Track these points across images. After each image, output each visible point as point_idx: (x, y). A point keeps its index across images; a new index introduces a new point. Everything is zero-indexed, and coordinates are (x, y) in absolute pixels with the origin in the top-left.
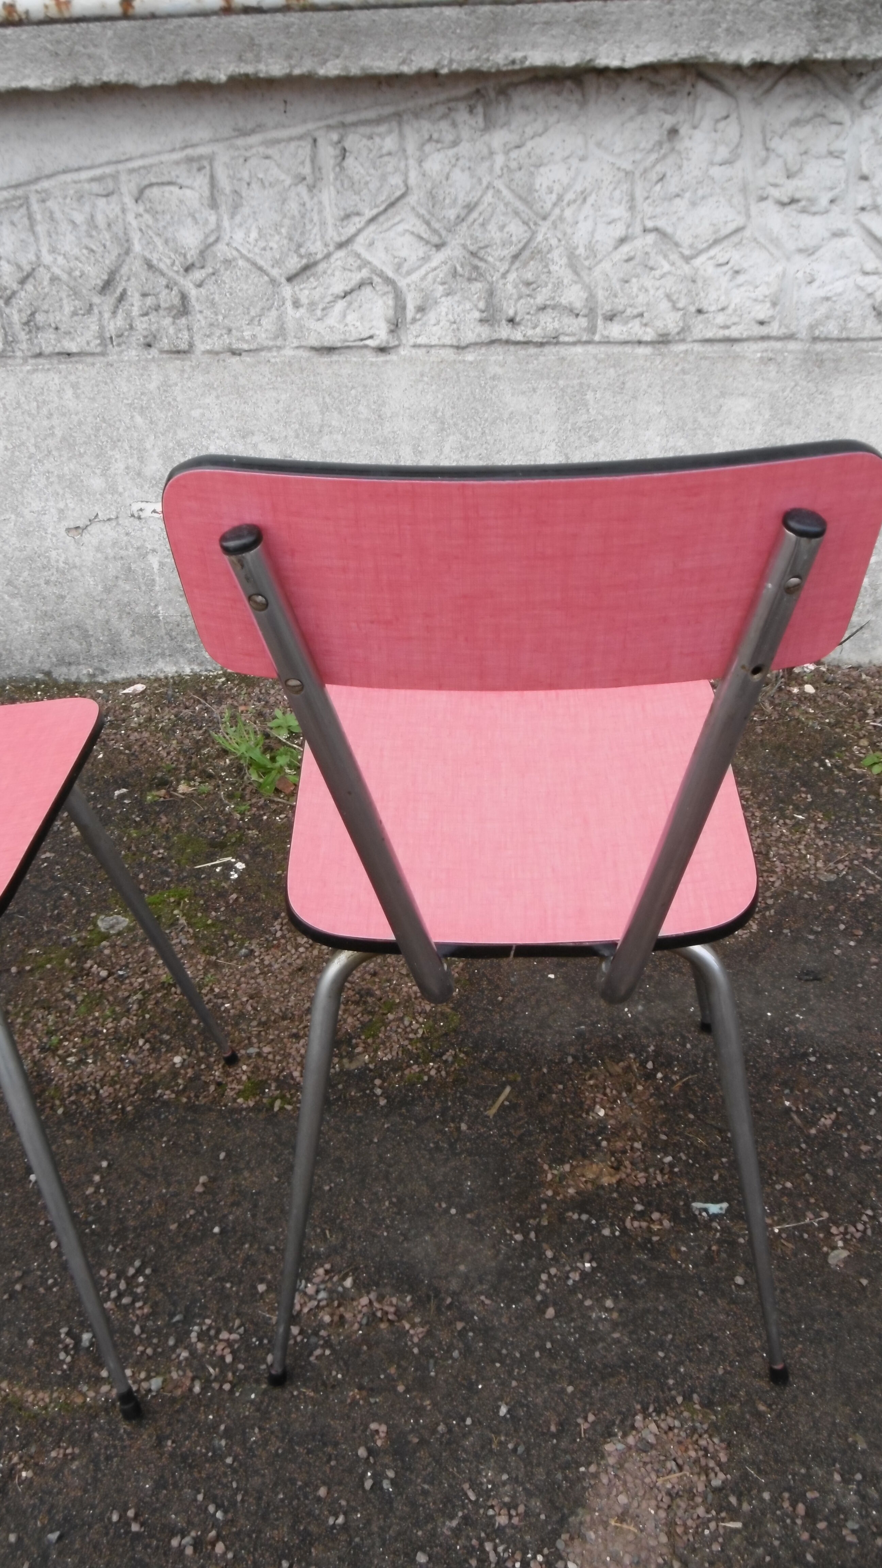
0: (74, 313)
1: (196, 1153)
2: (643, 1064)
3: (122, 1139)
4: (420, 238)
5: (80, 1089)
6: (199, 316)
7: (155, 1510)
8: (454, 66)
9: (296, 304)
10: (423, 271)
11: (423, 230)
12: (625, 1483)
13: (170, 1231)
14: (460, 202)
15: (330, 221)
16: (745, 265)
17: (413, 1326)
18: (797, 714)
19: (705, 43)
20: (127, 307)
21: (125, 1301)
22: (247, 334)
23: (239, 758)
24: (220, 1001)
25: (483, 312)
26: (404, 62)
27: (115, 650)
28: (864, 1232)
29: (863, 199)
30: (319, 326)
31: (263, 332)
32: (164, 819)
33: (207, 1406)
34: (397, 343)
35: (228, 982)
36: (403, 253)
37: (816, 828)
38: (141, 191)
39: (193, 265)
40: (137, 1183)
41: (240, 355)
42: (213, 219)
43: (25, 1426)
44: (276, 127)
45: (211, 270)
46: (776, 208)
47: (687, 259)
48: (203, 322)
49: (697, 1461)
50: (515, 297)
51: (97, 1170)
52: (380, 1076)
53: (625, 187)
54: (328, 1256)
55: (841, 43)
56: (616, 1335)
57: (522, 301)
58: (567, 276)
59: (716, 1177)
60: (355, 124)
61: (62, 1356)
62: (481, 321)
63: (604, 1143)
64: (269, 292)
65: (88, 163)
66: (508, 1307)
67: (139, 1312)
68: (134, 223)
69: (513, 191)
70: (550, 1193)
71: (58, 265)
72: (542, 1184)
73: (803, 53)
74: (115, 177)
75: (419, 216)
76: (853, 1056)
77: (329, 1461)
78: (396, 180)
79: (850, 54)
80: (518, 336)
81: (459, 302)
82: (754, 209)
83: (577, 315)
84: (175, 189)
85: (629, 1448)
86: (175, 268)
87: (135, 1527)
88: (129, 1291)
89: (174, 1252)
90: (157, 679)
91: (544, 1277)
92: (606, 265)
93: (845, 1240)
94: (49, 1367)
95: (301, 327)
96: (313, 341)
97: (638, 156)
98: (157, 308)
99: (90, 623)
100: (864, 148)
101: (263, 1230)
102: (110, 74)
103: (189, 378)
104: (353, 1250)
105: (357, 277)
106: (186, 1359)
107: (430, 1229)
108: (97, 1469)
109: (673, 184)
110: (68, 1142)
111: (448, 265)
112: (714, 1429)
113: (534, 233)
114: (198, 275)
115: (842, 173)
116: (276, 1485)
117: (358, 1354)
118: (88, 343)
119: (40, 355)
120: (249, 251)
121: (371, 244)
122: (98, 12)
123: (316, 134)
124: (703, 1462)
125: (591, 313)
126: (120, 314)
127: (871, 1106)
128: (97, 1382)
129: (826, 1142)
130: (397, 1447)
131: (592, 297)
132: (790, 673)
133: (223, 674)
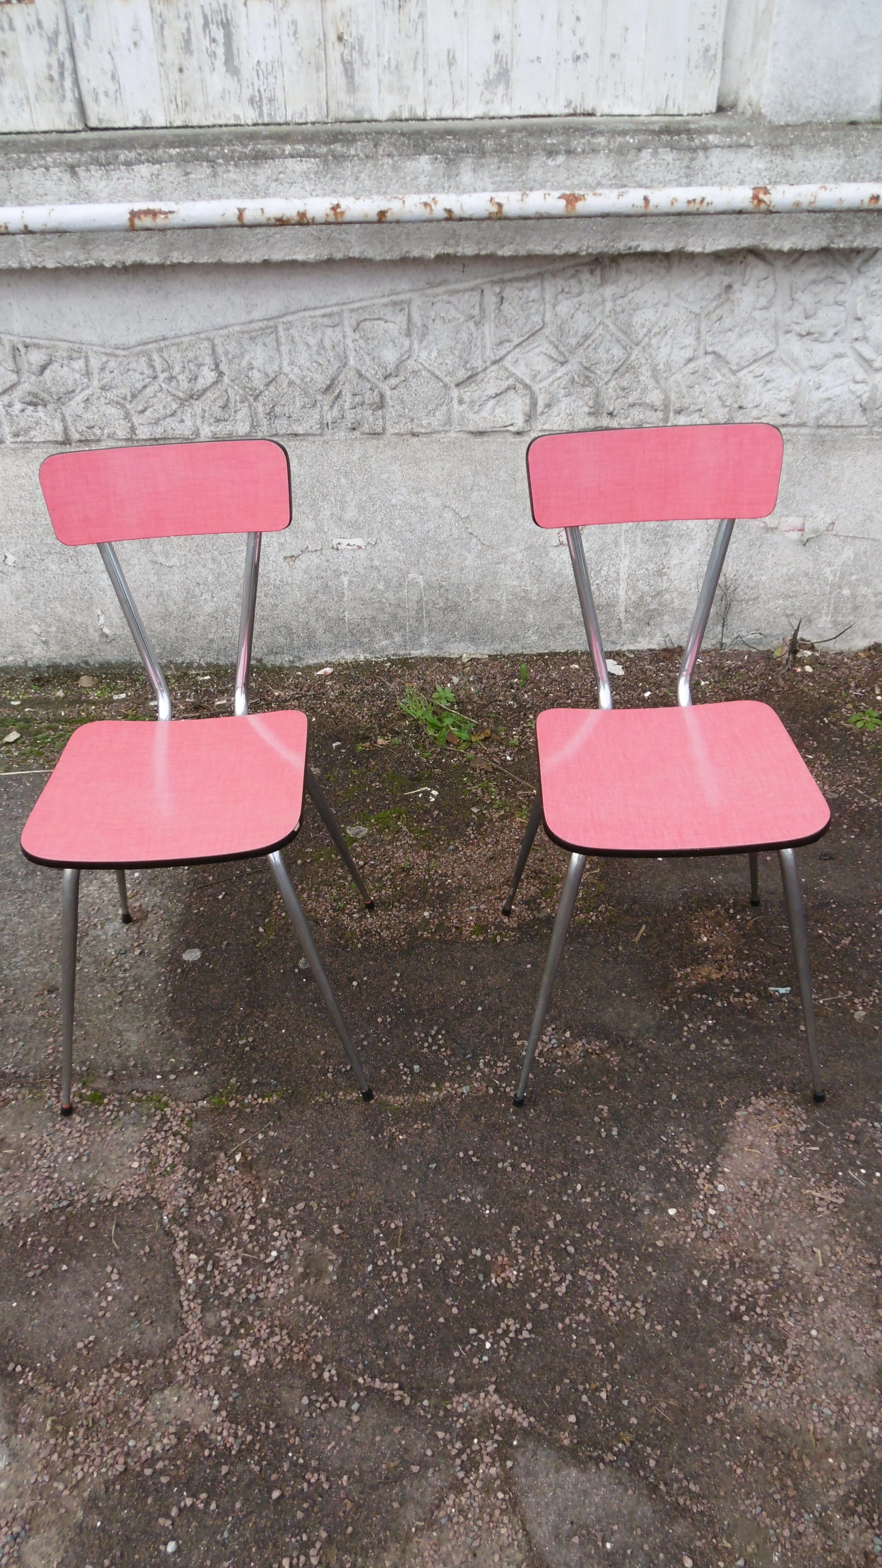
0: (304, 407)
1: (455, 967)
2: (727, 911)
3: (404, 961)
4: (551, 357)
5: (368, 932)
6: (391, 409)
7: (483, 1151)
8: (590, 250)
9: (461, 402)
10: (550, 380)
11: (553, 352)
12: (750, 1130)
13: (451, 1010)
14: (580, 333)
15: (489, 346)
16: (774, 377)
17: (612, 1056)
18: (801, 686)
19: (759, 237)
20: (341, 402)
21: (434, 1048)
22: (425, 422)
23: (417, 720)
25: (591, 407)
26: (556, 247)
27: (311, 643)
28: (874, 1001)
29: (857, 332)
30: (476, 417)
31: (436, 422)
32: (373, 763)
33: (500, 1100)
34: (529, 429)
35: (446, 866)
36: (538, 368)
37: (822, 764)
38: (358, 325)
39: (390, 374)
40: (422, 985)
41: (419, 436)
42: (407, 343)
43: (394, 1114)
44: (455, 282)
45: (403, 378)
46: (797, 338)
47: (734, 373)
48: (394, 414)
49: (789, 1119)
50: (614, 398)
51: (395, 978)
53: (694, 324)
54: (552, 1022)
55: (850, 238)
56: (733, 1058)
57: (619, 400)
58: (651, 383)
59: (781, 973)
60: (510, 281)
61: (404, 1077)
62: (589, 414)
63: (710, 956)
64: (443, 393)
65: (322, 304)
66: (667, 1045)
67: (444, 1054)
68: (351, 345)
69: (617, 326)
70: (681, 984)
71: (294, 374)
72: (675, 979)
73: (824, 244)
74: (340, 314)
75: (551, 342)
76: (859, 904)
77: (578, 1124)
78: (537, 319)
79: (855, 245)
80: (614, 424)
81: (575, 401)
82: (782, 339)
83: (656, 411)
84: (381, 323)
85: (750, 1114)
86: (378, 377)
87: (474, 1159)
88: (435, 1042)
89: (456, 1021)
90: (340, 664)
91: (685, 1028)
92: (678, 377)
93: (863, 1006)
94: (397, 1084)
95: (463, 417)
96: (471, 428)
97: (704, 303)
98: (362, 404)
99: (294, 623)
100: (859, 299)
101: (508, 1008)
102: (355, 252)
103: (381, 452)
104: (566, 1017)
105: (505, 384)
106: (480, 1077)
107: (611, 1005)
108: (444, 1133)
109: (727, 323)
110: (371, 963)
111: (569, 376)
112: (797, 1104)
113: (630, 355)
114: (393, 381)
115: (843, 316)
116: (550, 1137)
117: (582, 1072)
118: (311, 428)
119: (276, 435)
120: (430, 365)
121: (516, 361)
122: (361, 219)
123: (484, 287)
124: (793, 1119)
125: (666, 408)
126: (336, 408)
127: (873, 932)
128: (430, 1090)
129: (847, 953)
130: (616, 1117)
131: (667, 398)
132: (794, 658)
133: (389, 660)
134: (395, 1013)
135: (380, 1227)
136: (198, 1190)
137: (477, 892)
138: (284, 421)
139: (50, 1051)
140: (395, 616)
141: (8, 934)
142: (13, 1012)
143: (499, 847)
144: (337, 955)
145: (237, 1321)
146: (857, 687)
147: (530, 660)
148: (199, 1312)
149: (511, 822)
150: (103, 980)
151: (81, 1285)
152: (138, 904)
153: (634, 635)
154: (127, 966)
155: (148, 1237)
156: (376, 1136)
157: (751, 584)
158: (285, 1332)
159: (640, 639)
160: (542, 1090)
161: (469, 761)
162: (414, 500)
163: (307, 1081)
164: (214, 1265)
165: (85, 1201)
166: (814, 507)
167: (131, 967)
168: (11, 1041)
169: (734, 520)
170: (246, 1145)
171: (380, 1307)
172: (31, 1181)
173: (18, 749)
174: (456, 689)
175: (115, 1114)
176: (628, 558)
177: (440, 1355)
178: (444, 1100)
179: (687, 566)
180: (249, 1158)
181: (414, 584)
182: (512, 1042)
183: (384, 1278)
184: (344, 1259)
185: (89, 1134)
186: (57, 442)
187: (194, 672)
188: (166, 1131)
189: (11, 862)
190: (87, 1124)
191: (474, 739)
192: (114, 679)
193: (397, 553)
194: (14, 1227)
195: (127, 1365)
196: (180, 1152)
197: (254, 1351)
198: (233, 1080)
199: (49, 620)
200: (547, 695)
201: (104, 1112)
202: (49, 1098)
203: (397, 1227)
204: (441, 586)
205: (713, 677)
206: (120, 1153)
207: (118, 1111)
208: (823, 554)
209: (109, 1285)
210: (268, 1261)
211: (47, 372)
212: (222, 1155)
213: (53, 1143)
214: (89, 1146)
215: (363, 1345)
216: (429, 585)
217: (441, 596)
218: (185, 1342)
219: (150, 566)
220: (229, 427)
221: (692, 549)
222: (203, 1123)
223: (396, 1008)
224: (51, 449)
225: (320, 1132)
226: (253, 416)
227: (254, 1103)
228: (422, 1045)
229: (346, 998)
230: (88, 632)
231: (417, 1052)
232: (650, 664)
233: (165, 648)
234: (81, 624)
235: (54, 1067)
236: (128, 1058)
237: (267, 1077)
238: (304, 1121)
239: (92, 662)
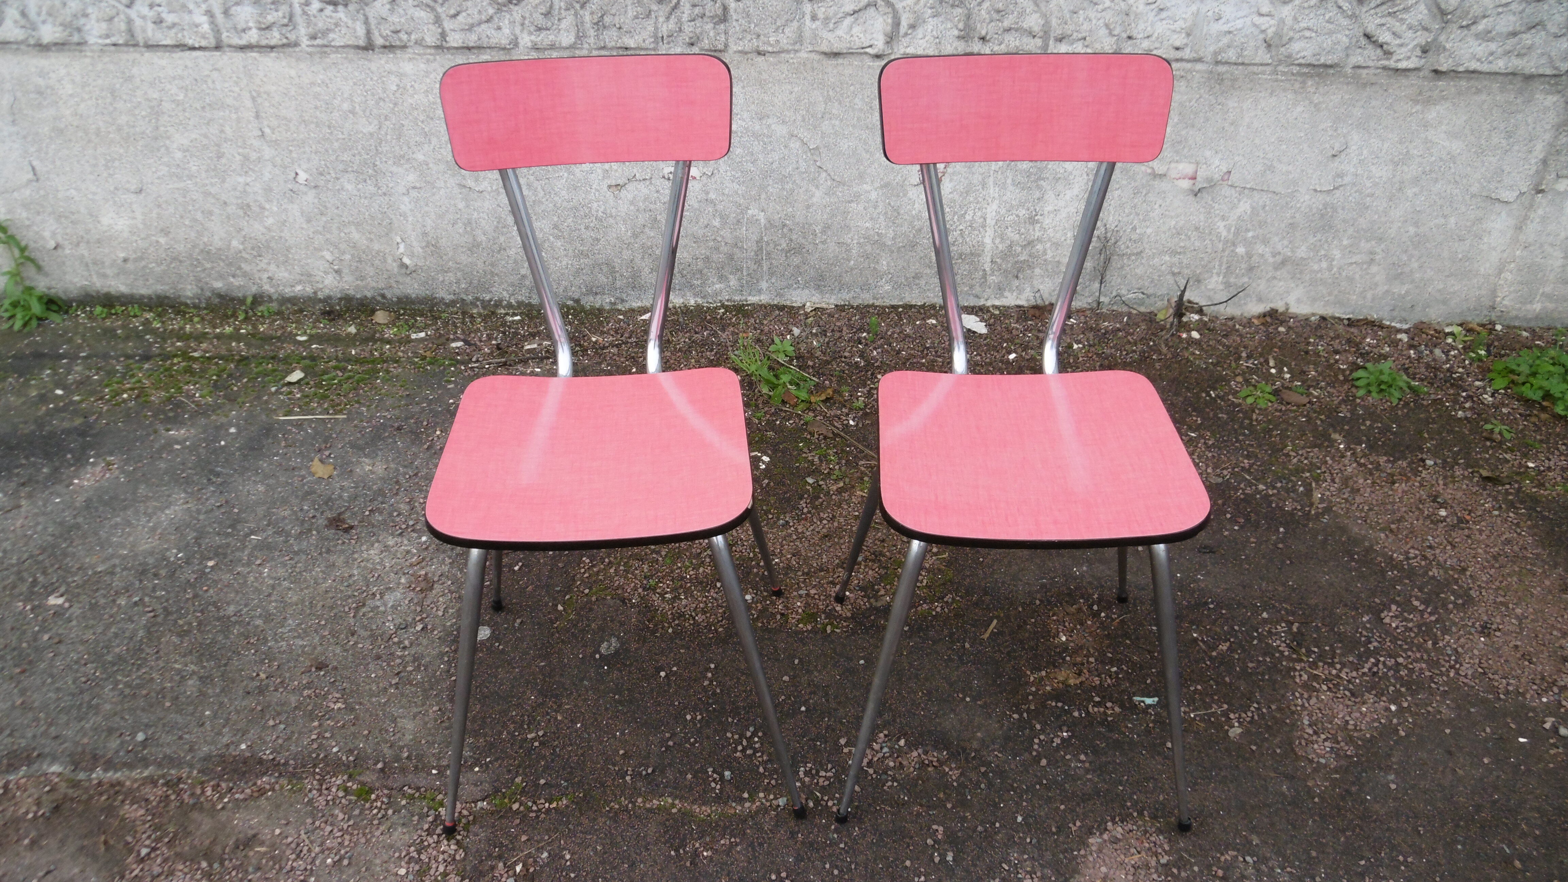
0: (636, 17)
1: (777, 660)
2: (1090, 607)
3: (721, 650)
5: (681, 615)
6: (735, 24)
7: (799, 874)
9: (814, 18)
12: (1104, 861)
16: (1168, 5)
17: (951, 769)
18: (1186, 354)
20: (679, 14)
21: (749, 752)
22: (772, 40)
23: (751, 375)
25: (961, 30)
27: (635, 284)
28: (1252, 717)
30: (830, 36)
31: (785, 38)
33: (820, 815)
34: (890, 51)
37: (1205, 443)
40: (739, 679)
41: (764, 55)
43: (698, 826)
48: (738, 29)
49: (1150, 849)
50: (987, 21)
51: (708, 669)
54: (884, 727)
56: (1089, 776)
57: (993, 24)
58: (1030, 7)
59: (1149, 681)
61: (713, 785)
62: (958, 37)
63: (1068, 658)
66: (1014, 759)
67: (760, 759)
70: (1034, 689)
72: (1027, 683)
76: (1239, 604)
77: (908, 846)
80: (986, 50)
81: (942, 23)
83: (1034, 37)
85: (1105, 841)
88: (750, 746)
91: (1036, 741)
93: (1239, 722)
94: (705, 792)
95: (816, 36)
96: (825, 48)
98: (703, 16)
99: (617, 261)
101: (836, 710)
104: (901, 722)
105: (865, 1)
107: (953, 711)
108: (754, 850)
110: (682, 651)
112: (1160, 831)
116: (875, 860)
117: (916, 785)
118: (644, 41)
119: (604, 48)
124: (1154, 849)
126: (673, 19)
127: (1254, 638)
128: (741, 800)
129: (1224, 661)
130: (952, 840)
131: (1047, 23)
132: (1180, 322)
133: (723, 306)
134: (707, 710)
137: (807, 574)
138: (614, 33)
139: (314, 737)
140: (731, 257)
141: (276, 601)
142: (276, 690)
143: (836, 524)
144: (643, 640)
146: (1249, 357)
147: (883, 312)
149: (850, 496)
150: (378, 657)
152: (423, 572)
153: (1000, 289)
154: (407, 643)
156: (677, 851)
157: (1134, 237)
159: (1006, 294)
160: (870, 805)
161: (806, 424)
162: (757, 127)
163: (602, 785)
166: (1208, 153)
167: (411, 644)
168: (271, 723)
169: (1114, 164)
170: (529, 855)
173: (301, 391)
174: (796, 342)
175: (383, 812)
176: (997, 202)
178: (757, 812)
179: (1063, 214)
180: (532, 870)
181: (753, 221)
182: (838, 749)
185: (352, 834)
186: (358, 47)
187: (503, 311)
188: (439, 835)
189: (284, 518)
190: (351, 823)
191: (813, 399)
192: (413, 316)
193: (736, 186)
196: (454, 859)
198: (518, 780)
199: (343, 246)
200: (899, 352)
201: (371, 809)
202: (310, 791)
204: (784, 225)
205: (1088, 340)
206: (385, 857)
207: (386, 810)
208: (1216, 206)
212: (501, 865)
213: (312, 842)
214: (352, 848)
216: (771, 224)
217: (784, 236)
219: (456, 190)
220: (551, 37)
221: (1069, 194)
222: (481, 827)
223: (708, 703)
224: (351, 54)
225: (613, 844)
226: (579, 26)
227: (541, 806)
228: (736, 748)
229: (652, 690)
230: (385, 261)
231: (729, 756)
232: (1017, 322)
233: (471, 283)
234: (378, 252)
235: (318, 755)
236: (401, 748)
237: (557, 777)
238: (596, 830)
239: (389, 296)
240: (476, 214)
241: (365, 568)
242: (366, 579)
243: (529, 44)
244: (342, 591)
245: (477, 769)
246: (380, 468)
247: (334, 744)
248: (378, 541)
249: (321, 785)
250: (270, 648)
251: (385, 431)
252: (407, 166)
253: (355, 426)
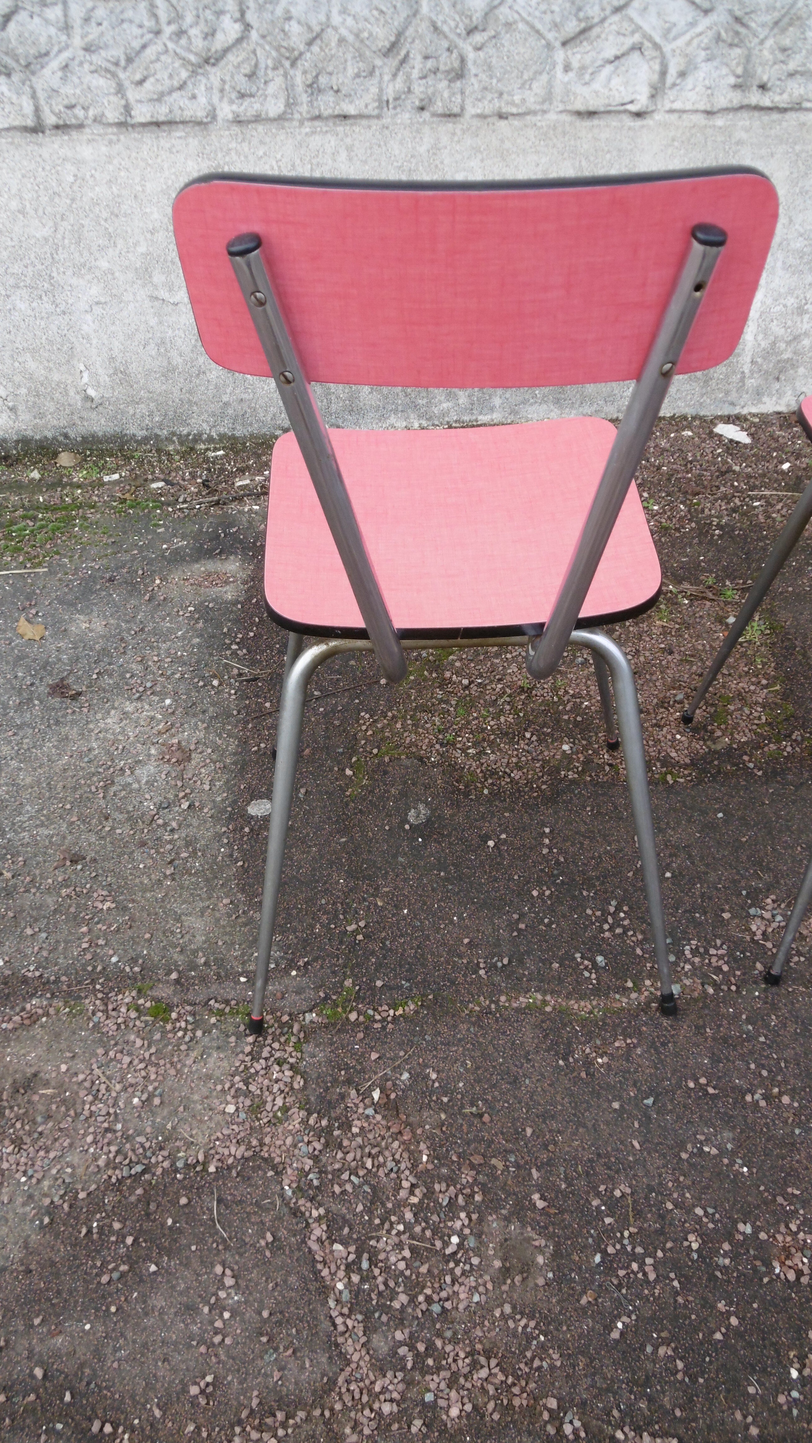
0: (358, 76)
3: (550, 811)
4: (692, 3)
5: (493, 773)
6: (473, 80)
7: (719, 1078)
9: (567, 68)
10: (687, 37)
13: (628, 878)
20: (408, 69)
21: (619, 931)
22: (517, 98)
24: (578, 700)
25: (738, 77)
30: (585, 91)
31: (533, 96)
33: (724, 1003)
34: (654, 108)
35: (578, 685)
36: (673, 18)
39: (476, 28)
40: (582, 844)
41: (507, 118)
45: (493, 33)
48: (476, 86)
50: (770, 63)
51: (543, 834)
52: (746, 754)
57: (776, 67)
61: (586, 974)
62: (734, 86)
64: (544, 56)
67: (634, 939)
71: (346, 26)
80: (766, 102)
81: (717, 68)
86: (458, 31)
87: (711, 1091)
88: (618, 923)
89: (639, 893)
94: (579, 983)
95: (567, 92)
96: (579, 106)
98: (435, 71)
103: (459, 142)
104: (786, 884)
105: (629, 42)
106: (690, 970)
108: (658, 1053)
110: (507, 814)
111: (713, 31)
114: (478, 38)
118: (366, 106)
119: (318, 117)
120: (529, 14)
121: (645, 9)
126: (401, 77)
128: (625, 990)
134: (554, 883)
135: (598, 1194)
136: (327, 1145)
138: (330, 97)
139: (85, 945)
141: (7, 784)
142: (27, 891)
144: (457, 805)
145: (421, 1347)
148: (361, 1333)
150: (143, 844)
151: (181, 1293)
152: (175, 741)
153: (758, 394)
154: (174, 824)
155: (267, 1219)
156: (565, 1059)
158: (493, 1362)
159: (765, 399)
163: (453, 983)
164: (370, 1259)
165: (166, 1164)
167: (180, 826)
168: (29, 931)
170: (385, 1078)
171: (625, 1319)
172: (84, 1136)
175: (189, 1034)
177: (728, 1391)
180: (393, 1096)
183: (622, 1273)
184: (557, 1245)
185: (157, 1065)
186: (26, 129)
187: (203, 446)
188: (266, 1059)
190: (153, 1050)
192: (102, 456)
194: (71, 1207)
195: (269, 1421)
196: (292, 1088)
197: (453, 1394)
198: (348, 983)
199: (17, 379)
200: (659, 468)
201: (174, 1031)
202: (94, 1013)
203: (623, 1195)
206: (205, 1091)
207: (194, 1031)
209: (222, 1294)
210: (448, 1251)
211: (12, 26)
212: (353, 1093)
213: (109, 1078)
214: (160, 1082)
215: (612, 1380)
218: (348, 1382)
219: (148, 303)
220: (257, 106)
222: (316, 1046)
223: (553, 875)
224: (18, 138)
225: (485, 1056)
226: (289, 89)
227: (384, 1014)
228: (601, 927)
229: (482, 862)
230: (67, 395)
231: (595, 938)
232: (781, 430)
233: (166, 415)
234: (58, 384)
235: (95, 967)
236: (195, 952)
237: (395, 977)
238: (460, 1040)
239: (72, 435)
240: (170, 332)
241: (105, 739)
242: (108, 752)
243: (230, 116)
244: (83, 768)
245: (294, 973)
246: (99, 625)
247: (111, 952)
248: (114, 708)
249: (106, 1005)
250: (9, 840)
251: (95, 583)
252: (89, 277)
253: (60, 580)
